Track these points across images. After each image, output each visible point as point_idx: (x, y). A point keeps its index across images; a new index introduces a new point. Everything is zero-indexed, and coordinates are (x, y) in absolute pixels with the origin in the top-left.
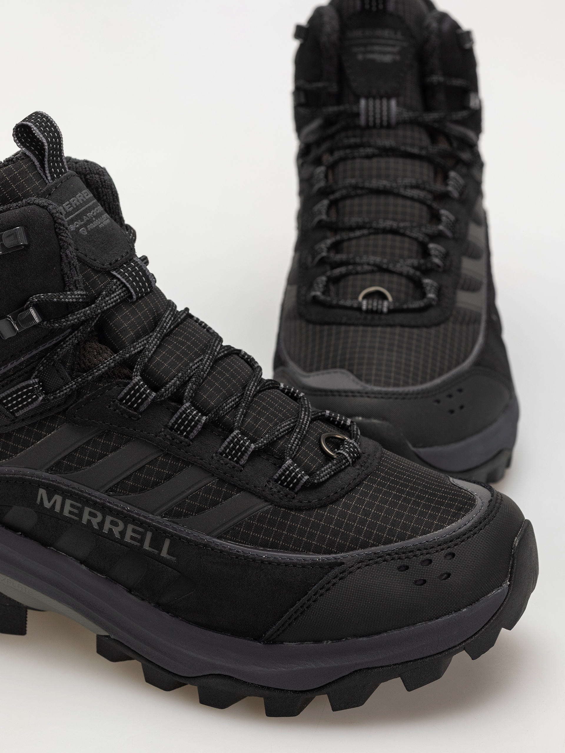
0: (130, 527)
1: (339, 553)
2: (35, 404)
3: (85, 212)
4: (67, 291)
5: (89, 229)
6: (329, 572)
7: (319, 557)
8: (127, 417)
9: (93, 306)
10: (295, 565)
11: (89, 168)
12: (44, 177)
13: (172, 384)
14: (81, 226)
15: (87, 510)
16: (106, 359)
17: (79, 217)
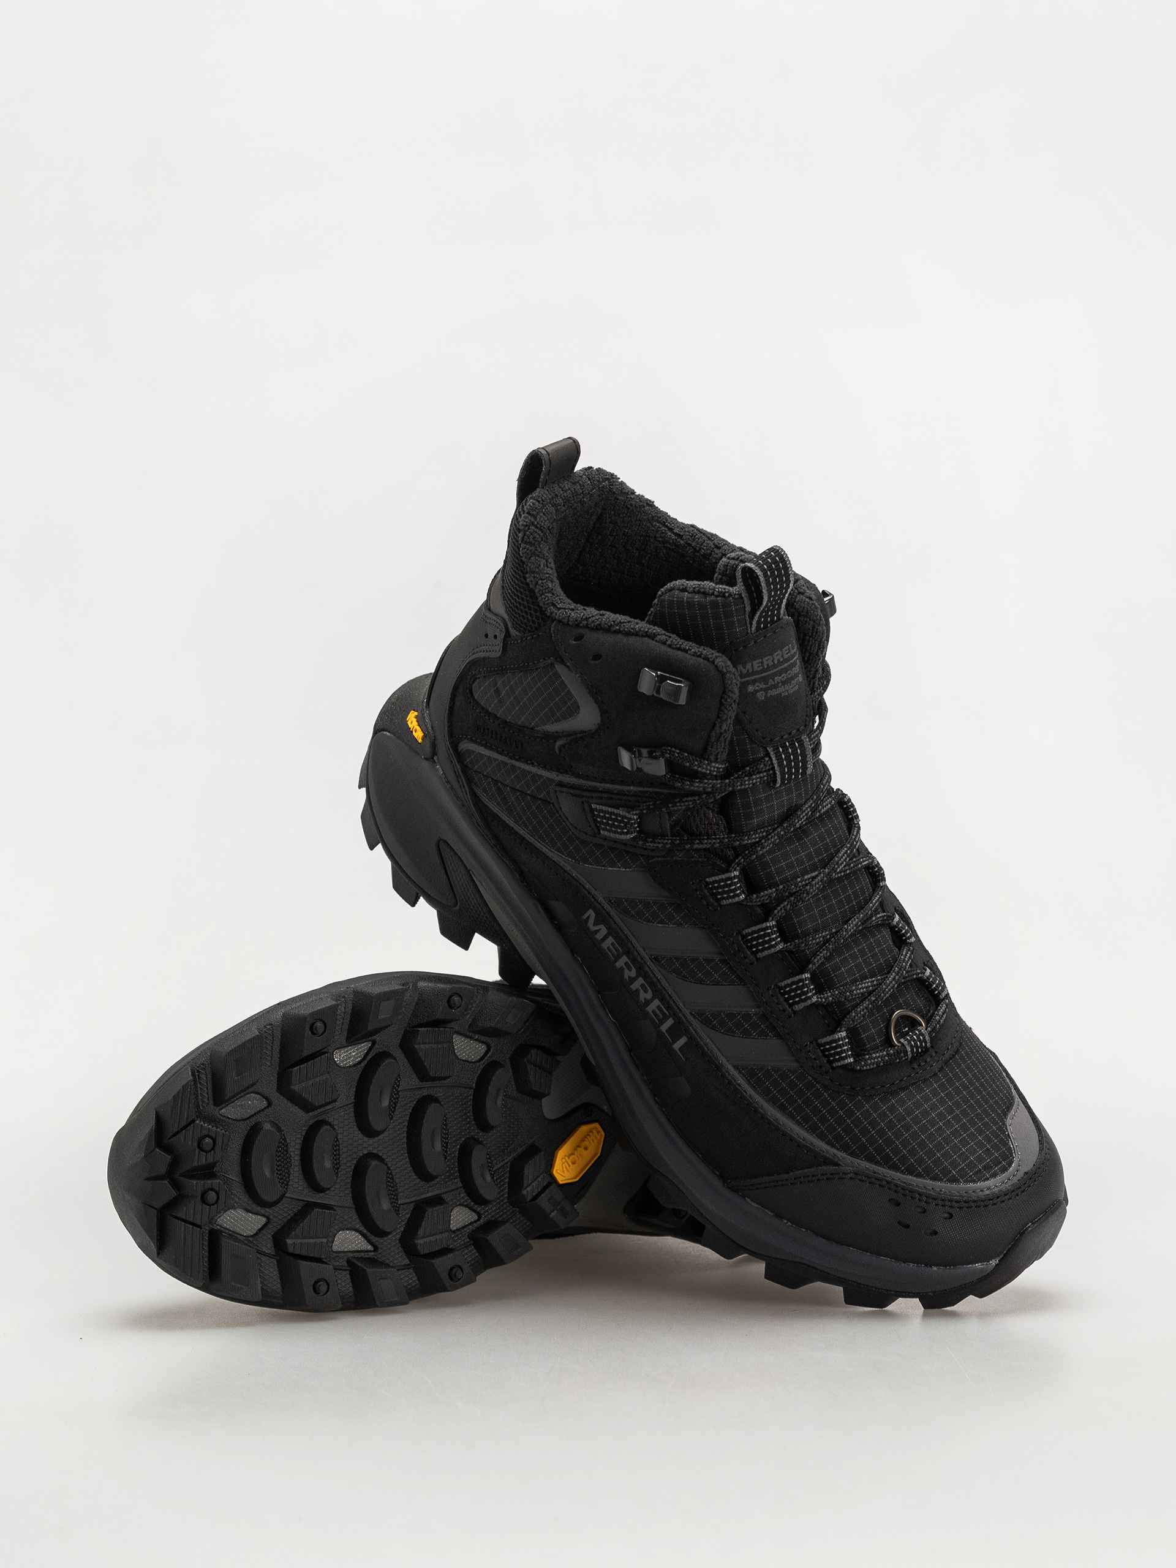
0: (657, 1002)
1: (841, 1151)
2: (623, 837)
3: (772, 676)
4: (704, 759)
5: (769, 695)
6: (821, 1166)
7: (821, 1145)
8: (705, 903)
9: (727, 781)
10: (792, 1139)
11: (808, 610)
12: (749, 626)
13: (767, 895)
14: (761, 690)
15: (624, 959)
16: (715, 835)
17: (764, 680)
